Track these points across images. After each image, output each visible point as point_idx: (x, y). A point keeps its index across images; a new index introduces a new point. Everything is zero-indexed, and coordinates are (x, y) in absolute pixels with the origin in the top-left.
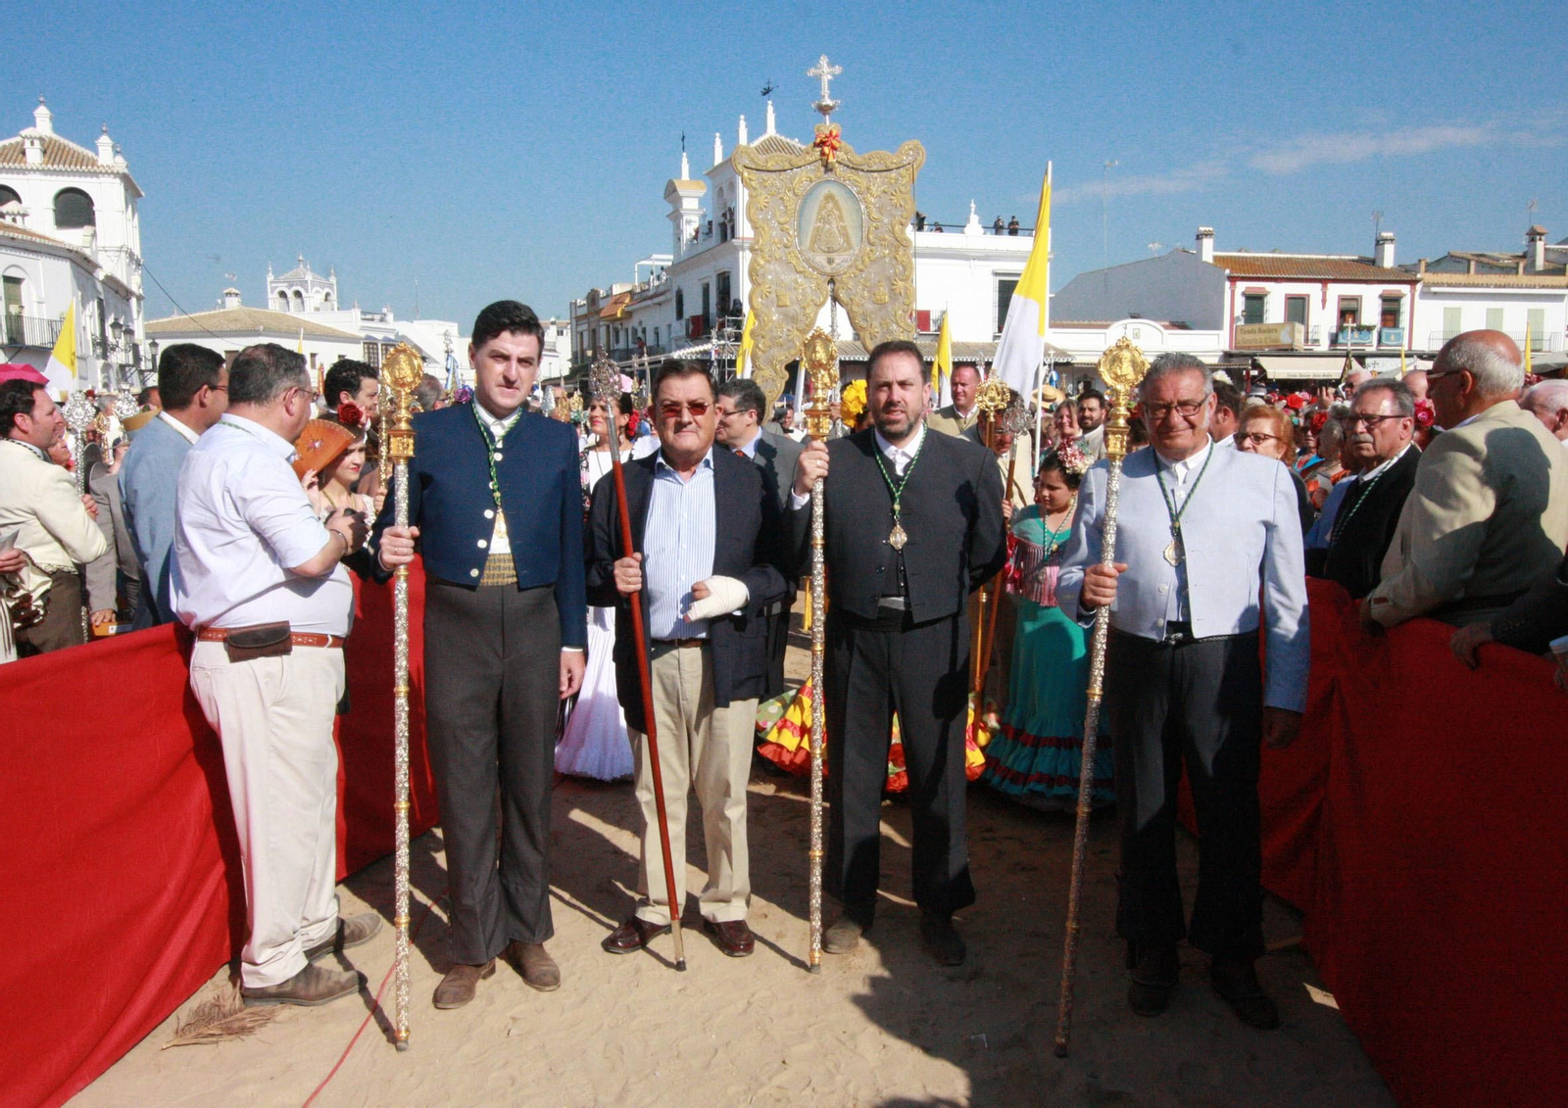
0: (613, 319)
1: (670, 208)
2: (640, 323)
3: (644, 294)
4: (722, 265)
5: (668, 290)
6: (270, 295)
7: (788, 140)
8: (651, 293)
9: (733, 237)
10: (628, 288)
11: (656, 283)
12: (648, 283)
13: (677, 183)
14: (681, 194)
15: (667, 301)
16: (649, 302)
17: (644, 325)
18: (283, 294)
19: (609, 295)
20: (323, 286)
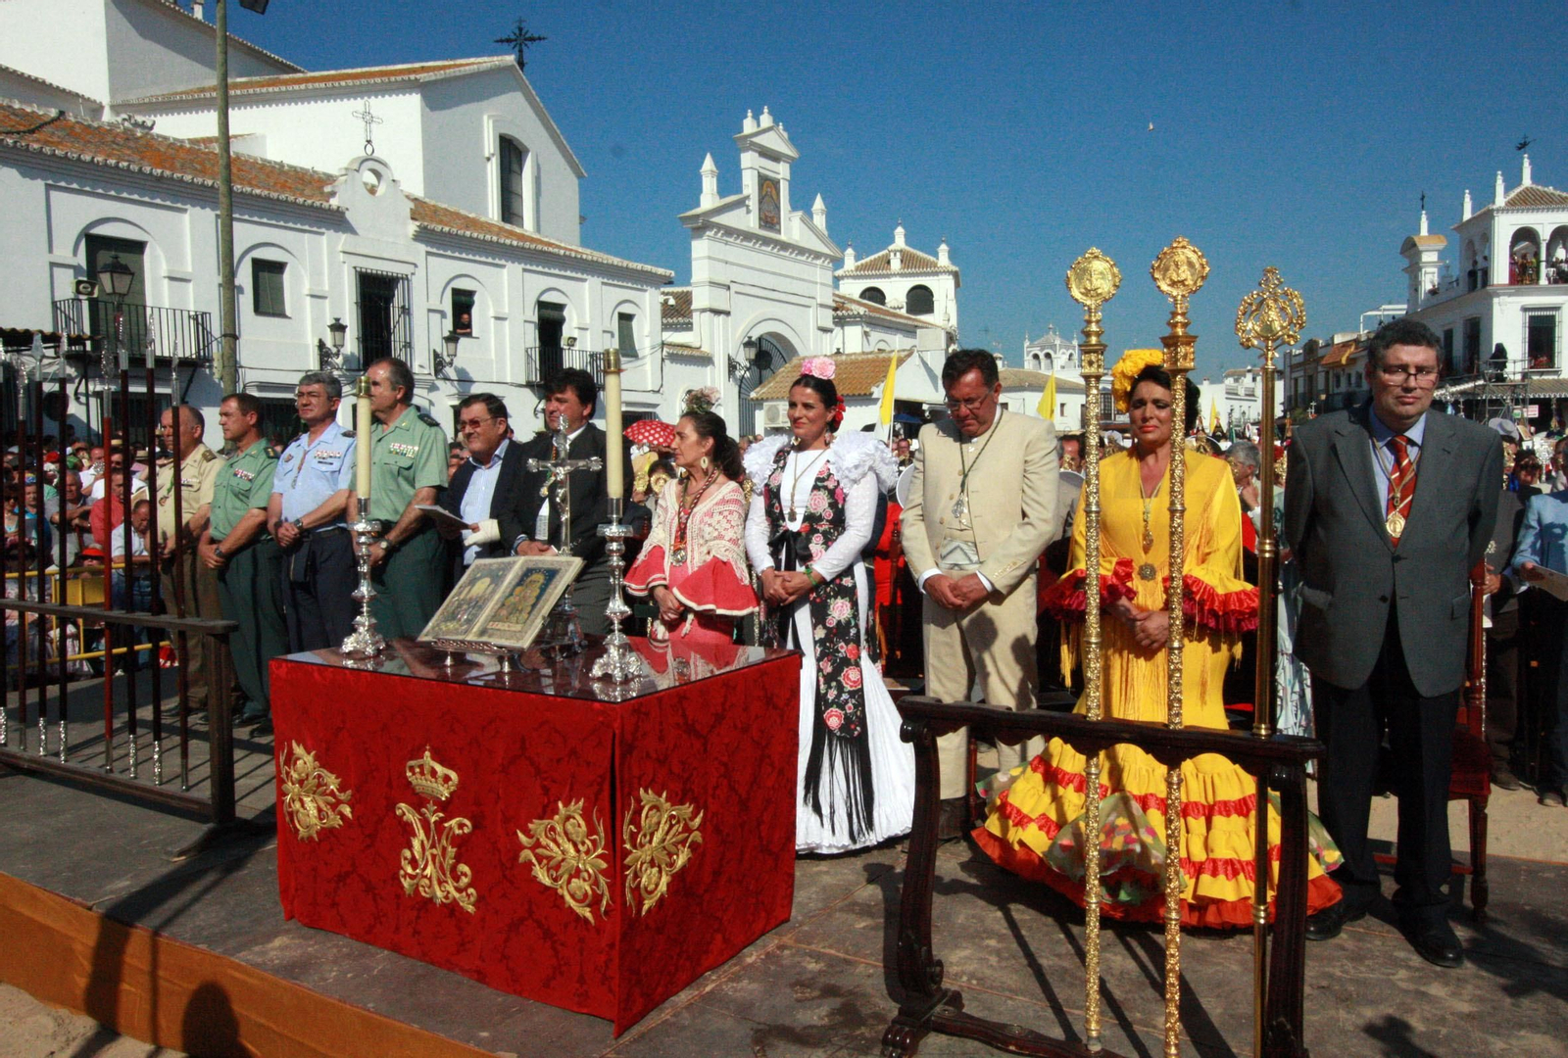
0: (1338, 364)
1: (1405, 263)
4: (1470, 311)
6: (1026, 358)
9: (1486, 284)
10: (1355, 336)
13: (1416, 239)
14: (1421, 248)
18: (1036, 357)
19: (1330, 344)
20: (1067, 348)
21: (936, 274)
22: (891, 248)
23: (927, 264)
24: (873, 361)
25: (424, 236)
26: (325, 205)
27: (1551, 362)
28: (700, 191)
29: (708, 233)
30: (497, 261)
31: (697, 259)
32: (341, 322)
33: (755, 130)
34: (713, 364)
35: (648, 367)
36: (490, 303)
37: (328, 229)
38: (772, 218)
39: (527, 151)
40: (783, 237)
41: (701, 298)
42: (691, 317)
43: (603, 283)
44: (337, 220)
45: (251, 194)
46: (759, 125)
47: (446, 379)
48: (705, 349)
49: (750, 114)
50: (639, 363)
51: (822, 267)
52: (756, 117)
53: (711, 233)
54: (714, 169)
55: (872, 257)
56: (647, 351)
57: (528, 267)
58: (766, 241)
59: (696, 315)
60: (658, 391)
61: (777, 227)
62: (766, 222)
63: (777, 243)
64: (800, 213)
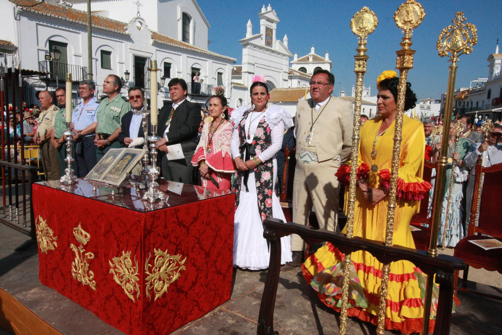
0: (461, 98)
1: (489, 64)
2: (471, 100)
3: (474, 91)
5: (485, 90)
6: (353, 93)
8: (477, 90)
10: (468, 89)
11: (479, 87)
12: (476, 87)
13: (494, 55)
14: (495, 58)
15: (484, 93)
16: (476, 93)
17: (472, 101)
19: (458, 91)
20: (367, 90)
21: (324, 63)
22: (309, 54)
23: (321, 60)
24: (300, 91)
25: (155, 44)
26: (124, 33)
28: (246, 32)
29: (248, 46)
30: (179, 53)
31: (244, 55)
32: (128, 72)
33: (266, 12)
35: (227, 90)
36: (176, 67)
37: (125, 41)
38: (270, 42)
39: (191, 18)
40: (273, 49)
41: (245, 68)
42: (241, 74)
43: (213, 62)
44: (128, 38)
45: (100, 29)
46: (267, 10)
47: (161, 92)
48: (246, 85)
49: (264, 6)
51: (286, 59)
52: (266, 8)
54: (251, 25)
55: (303, 57)
56: (227, 85)
57: (189, 56)
58: (267, 50)
59: (243, 74)
60: (230, 99)
61: (271, 45)
62: (268, 43)
63: (271, 51)
64: (279, 41)
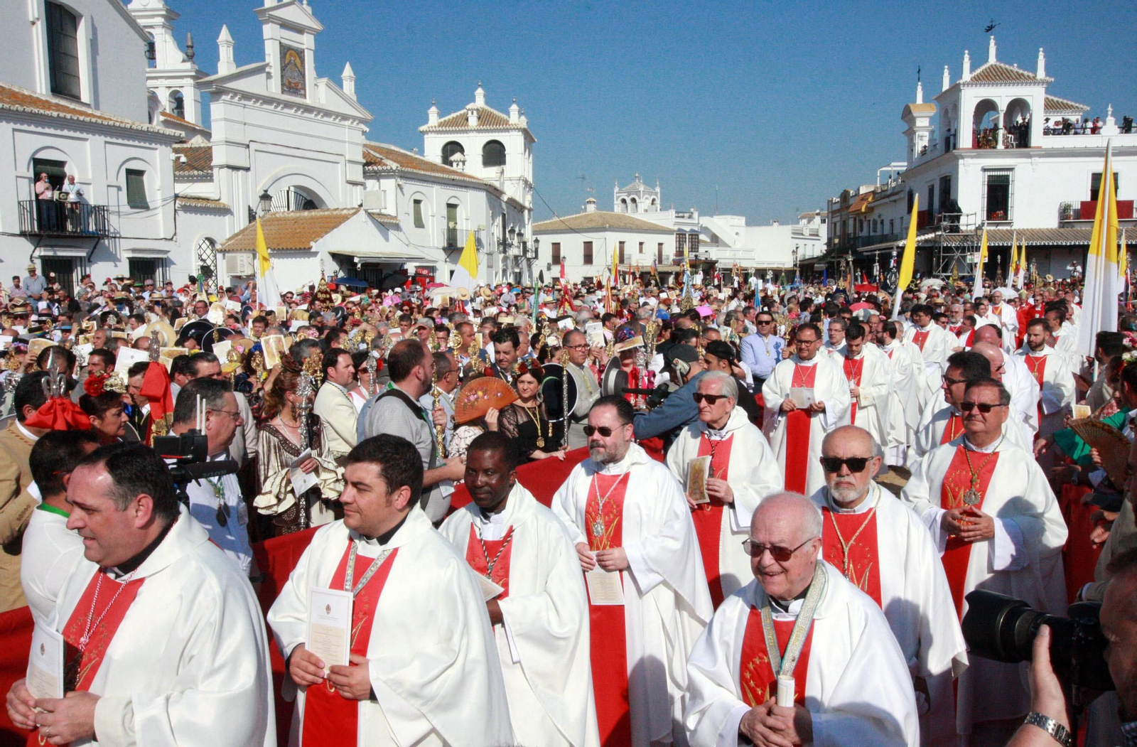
0: (858, 213)
1: (906, 127)
2: (880, 216)
3: (883, 194)
4: (944, 171)
5: (902, 191)
6: (615, 202)
7: (1007, 66)
8: (889, 192)
9: (955, 147)
10: (872, 189)
11: (894, 184)
12: (887, 184)
13: (912, 106)
14: (915, 115)
15: (900, 199)
16: (887, 200)
17: (882, 218)
18: (624, 201)
19: (857, 194)
20: (651, 194)
21: (507, 130)
22: (470, 106)
23: (499, 121)
27: (1005, 216)
28: (218, 59)
29: (224, 97)
31: (216, 120)
33: (276, 4)
34: (232, 214)
35: (160, 217)
38: (296, 84)
39: (81, 16)
40: (308, 101)
41: (219, 156)
42: (211, 171)
43: (107, 142)
48: (224, 201)
50: (149, 213)
51: (350, 128)
53: (227, 97)
54: (230, 39)
55: (454, 115)
56: (159, 203)
57: (18, 126)
58: (288, 105)
59: (215, 171)
60: (172, 239)
61: (302, 92)
62: (290, 88)
63: (299, 106)
64: (325, 80)
